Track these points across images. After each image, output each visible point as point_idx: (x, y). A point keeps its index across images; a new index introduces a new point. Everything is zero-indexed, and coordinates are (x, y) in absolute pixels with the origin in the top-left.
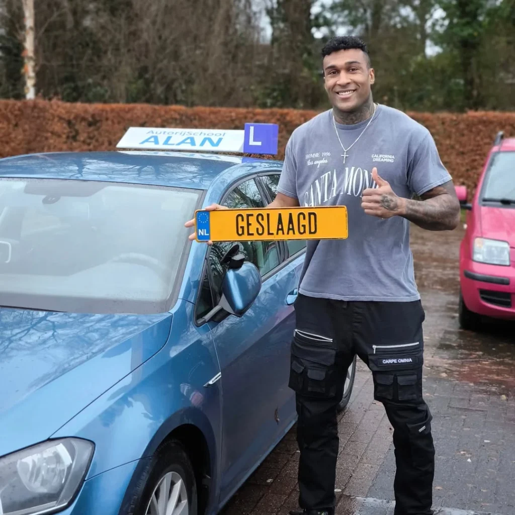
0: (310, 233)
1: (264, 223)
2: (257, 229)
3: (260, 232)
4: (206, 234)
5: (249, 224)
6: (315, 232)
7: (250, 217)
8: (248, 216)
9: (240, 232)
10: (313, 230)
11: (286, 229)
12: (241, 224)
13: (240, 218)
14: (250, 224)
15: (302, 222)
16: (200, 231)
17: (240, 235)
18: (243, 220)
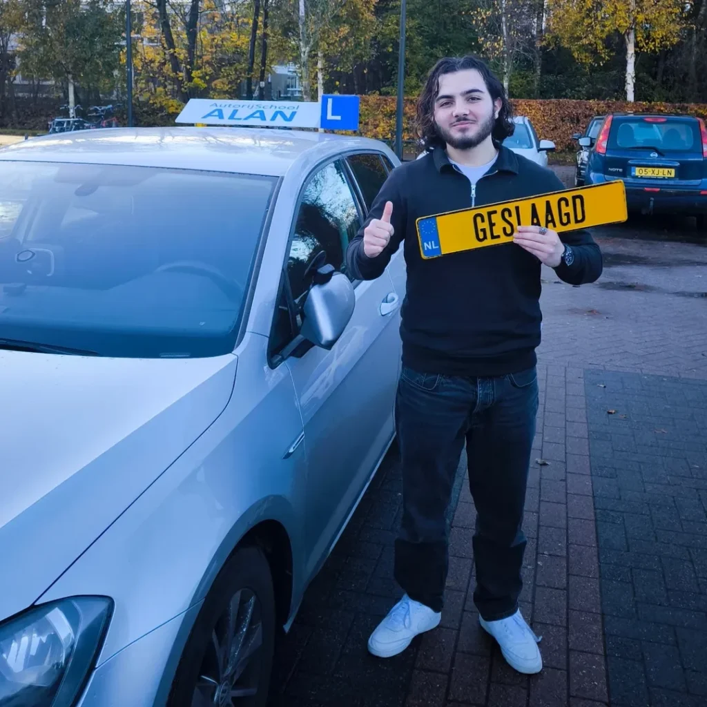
0: (577, 221)
1: (513, 220)
2: (504, 229)
3: (509, 231)
4: (434, 247)
5: (492, 225)
6: (583, 219)
7: (493, 216)
8: (490, 214)
9: (481, 236)
10: (580, 218)
11: (543, 222)
12: (481, 226)
13: (479, 219)
14: (494, 224)
15: (565, 210)
16: (425, 244)
17: (481, 240)
18: (483, 221)
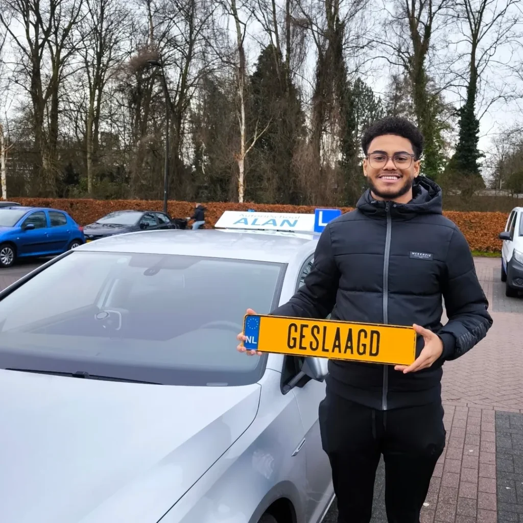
0: (371, 354)
1: (320, 337)
2: (311, 343)
3: (314, 346)
4: (253, 342)
5: (302, 336)
6: (376, 354)
7: (304, 328)
8: (303, 326)
9: (292, 344)
10: (374, 352)
11: (343, 347)
12: (293, 334)
13: (293, 328)
14: (304, 336)
15: (363, 341)
17: (291, 347)
18: (296, 330)
